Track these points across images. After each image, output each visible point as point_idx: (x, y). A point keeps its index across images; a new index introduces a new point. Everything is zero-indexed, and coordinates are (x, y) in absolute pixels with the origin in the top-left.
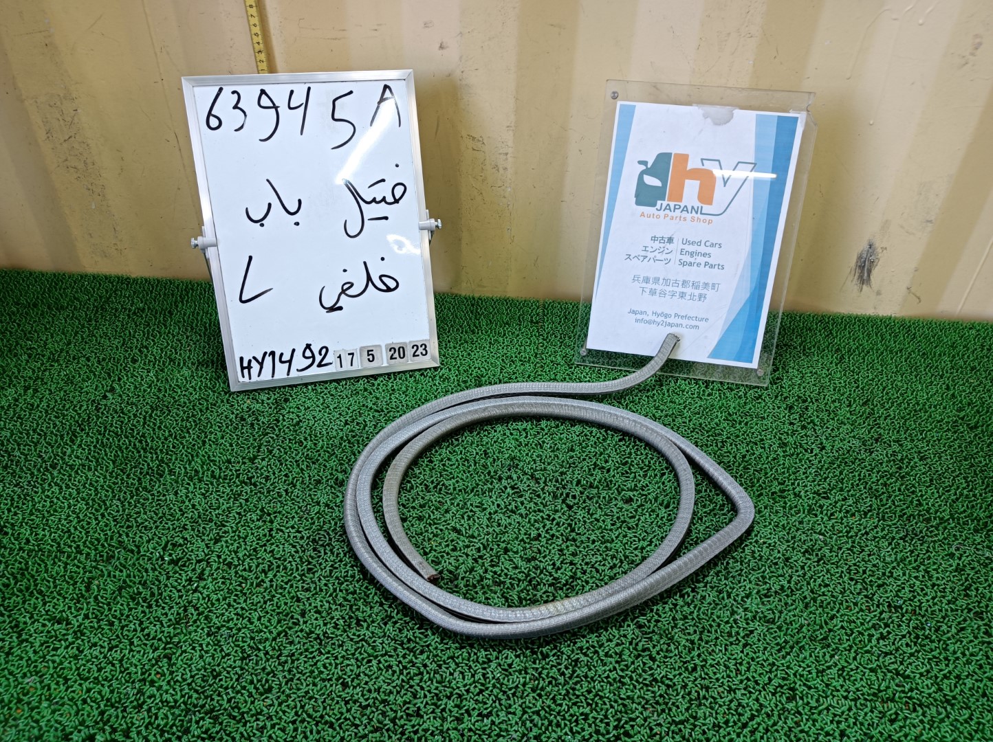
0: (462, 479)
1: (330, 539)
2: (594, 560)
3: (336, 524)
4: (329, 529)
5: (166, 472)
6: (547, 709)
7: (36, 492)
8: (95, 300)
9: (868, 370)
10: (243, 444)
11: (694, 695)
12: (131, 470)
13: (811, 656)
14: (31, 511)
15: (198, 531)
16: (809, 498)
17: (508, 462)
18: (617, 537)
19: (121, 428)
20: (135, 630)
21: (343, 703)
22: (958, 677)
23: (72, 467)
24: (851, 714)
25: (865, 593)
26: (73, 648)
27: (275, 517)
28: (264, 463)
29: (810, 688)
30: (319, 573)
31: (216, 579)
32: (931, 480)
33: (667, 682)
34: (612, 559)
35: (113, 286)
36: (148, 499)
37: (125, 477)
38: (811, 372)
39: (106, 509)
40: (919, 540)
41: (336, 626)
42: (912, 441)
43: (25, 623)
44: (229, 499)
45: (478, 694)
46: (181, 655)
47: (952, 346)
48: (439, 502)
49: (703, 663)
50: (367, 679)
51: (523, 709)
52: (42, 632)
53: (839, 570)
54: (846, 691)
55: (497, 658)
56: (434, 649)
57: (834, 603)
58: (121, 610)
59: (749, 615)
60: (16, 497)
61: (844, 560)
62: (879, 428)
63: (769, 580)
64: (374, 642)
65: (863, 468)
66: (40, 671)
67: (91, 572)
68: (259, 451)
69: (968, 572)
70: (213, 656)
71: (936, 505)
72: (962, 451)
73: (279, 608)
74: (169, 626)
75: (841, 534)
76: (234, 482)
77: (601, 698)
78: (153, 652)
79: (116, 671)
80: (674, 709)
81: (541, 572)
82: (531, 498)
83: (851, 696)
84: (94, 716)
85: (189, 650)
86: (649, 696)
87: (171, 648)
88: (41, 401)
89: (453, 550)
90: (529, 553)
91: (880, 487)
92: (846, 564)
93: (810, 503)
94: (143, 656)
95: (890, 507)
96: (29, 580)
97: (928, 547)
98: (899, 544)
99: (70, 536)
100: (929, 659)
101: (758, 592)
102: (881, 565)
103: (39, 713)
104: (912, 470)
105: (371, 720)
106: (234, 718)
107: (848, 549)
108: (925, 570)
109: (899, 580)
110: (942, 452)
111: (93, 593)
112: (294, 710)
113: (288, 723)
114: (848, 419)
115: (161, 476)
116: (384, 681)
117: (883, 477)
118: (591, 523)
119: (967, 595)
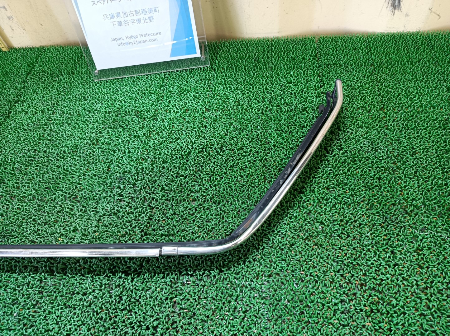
9: (391, 80)
16: (320, 193)
25: (342, 273)
32: (416, 172)
38: (347, 85)
40: (394, 225)
42: (409, 139)
61: (332, 245)
62: (386, 129)
65: (366, 165)
69: (425, 252)
71: (414, 195)
75: (336, 223)
91: (375, 181)
93: (319, 198)
95: (378, 198)
97: (400, 231)
100: (376, 330)
104: (403, 165)
107: (339, 236)
108: (392, 252)
109: (370, 261)
110: (430, 147)
114: (366, 123)
117: (380, 171)
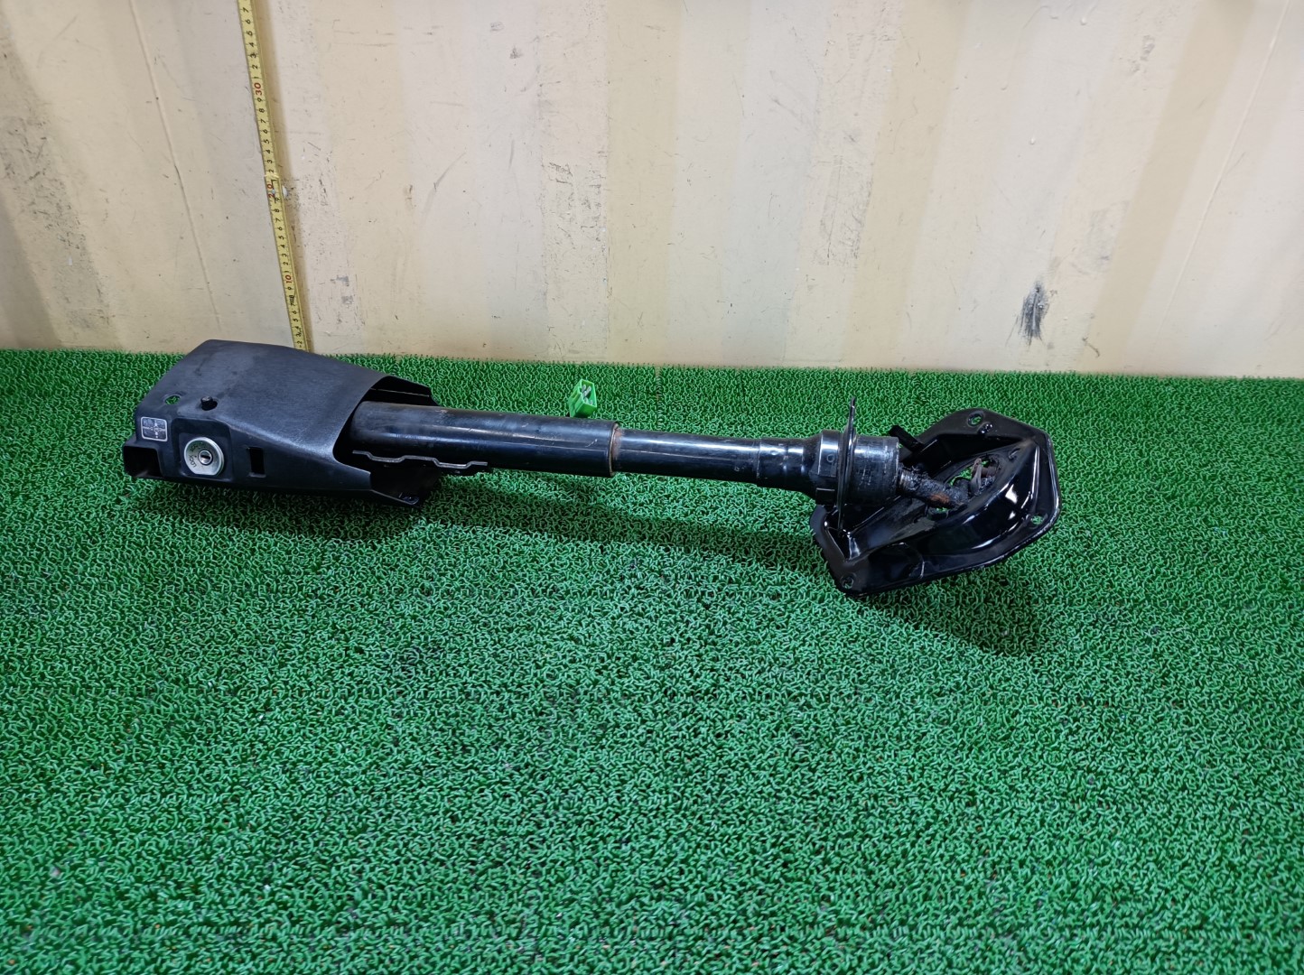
0: (575, 580)
1: (421, 657)
2: (738, 665)
3: (426, 638)
4: (419, 644)
5: (209, 588)
6: (694, 831)
7: (44, 618)
8: (89, 383)
10: (303, 550)
11: (862, 803)
12: (164, 587)
13: (992, 757)
14: (42, 640)
15: (258, 654)
17: (631, 559)
18: (764, 638)
19: (144, 538)
20: (192, 772)
21: (454, 838)
22: (1156, 770)
23: (87, 587)
24: (1038, 815)
25: (1052, 686)
26: (117, 796)
27: (351, 634)
28: (330, 572)
29: (991, 792)
30: (412, 695)
31: (286, 708)
32: (1124, 558)
33: (830, 794)
34: (760, 662)
35: (111, 365)
36: (189, 621)
37: (156, 595)
39: (138, 635)
40: (1111, 625)
41: (437, 755)
42: (1101, 515)
43: (53, 771)
44: (292, 616)
45: (613, 820)
46: (251, 796)
47: (1146, 406)
48: (551, 608)
49: (871, 771)
50: (480, 810)
51: (667, 831)
52: (75, 780)
53: (1022, 661)
54: (1031, 792)
55: (632, 778)
56: (558, 773)
57: (1017, 698)
58: (171, 749)
59: (921, 716)
60: (19, 625)
63: (943, 674)
64: (485, 768)
66: (79, 825)
67: (128, 709)
68: (323, 559)
69: (1166, 657)
70: (291, 796)
71: (1130, 585)
72: (1158, 524)
73: (365, 736)
74: (233, 765)
76: (296, 596)
77: (755, 814)
78: (218, 795)
79: (174, 819)
80: (839, 821)
81: (677, 681)
82: (661, 598)
83: (1038, 797)
84: (152, 871)
85: (260, 790)
86: (810, 809)
87: (238, 790)
88: (35, 508)
89: (571, 662)
90: (663, 662)
91: (1066, 568)
92: (1029, 655)
94: (206, 801)
95: (1078, 590)
96: (50, 721)
97: (1122, 632)
98: (1088, 631)
99: (95, 670)
100: (1124, 753)
101: (931, 690)
102: (1068, 654)
103: (84, 871)
104: (1102, 548)
105: (490, 855)
106: (324, 862)
108: (1119, 658)
109: (1090, 670)
110: (1136, 527)
111: (133, 733)
112: (396, 849)
113: (390, 864)
115: (203, 593)
116: (502, 812)
117: (1070, 556)
118: (732, 624)
119: (1165, 683)
